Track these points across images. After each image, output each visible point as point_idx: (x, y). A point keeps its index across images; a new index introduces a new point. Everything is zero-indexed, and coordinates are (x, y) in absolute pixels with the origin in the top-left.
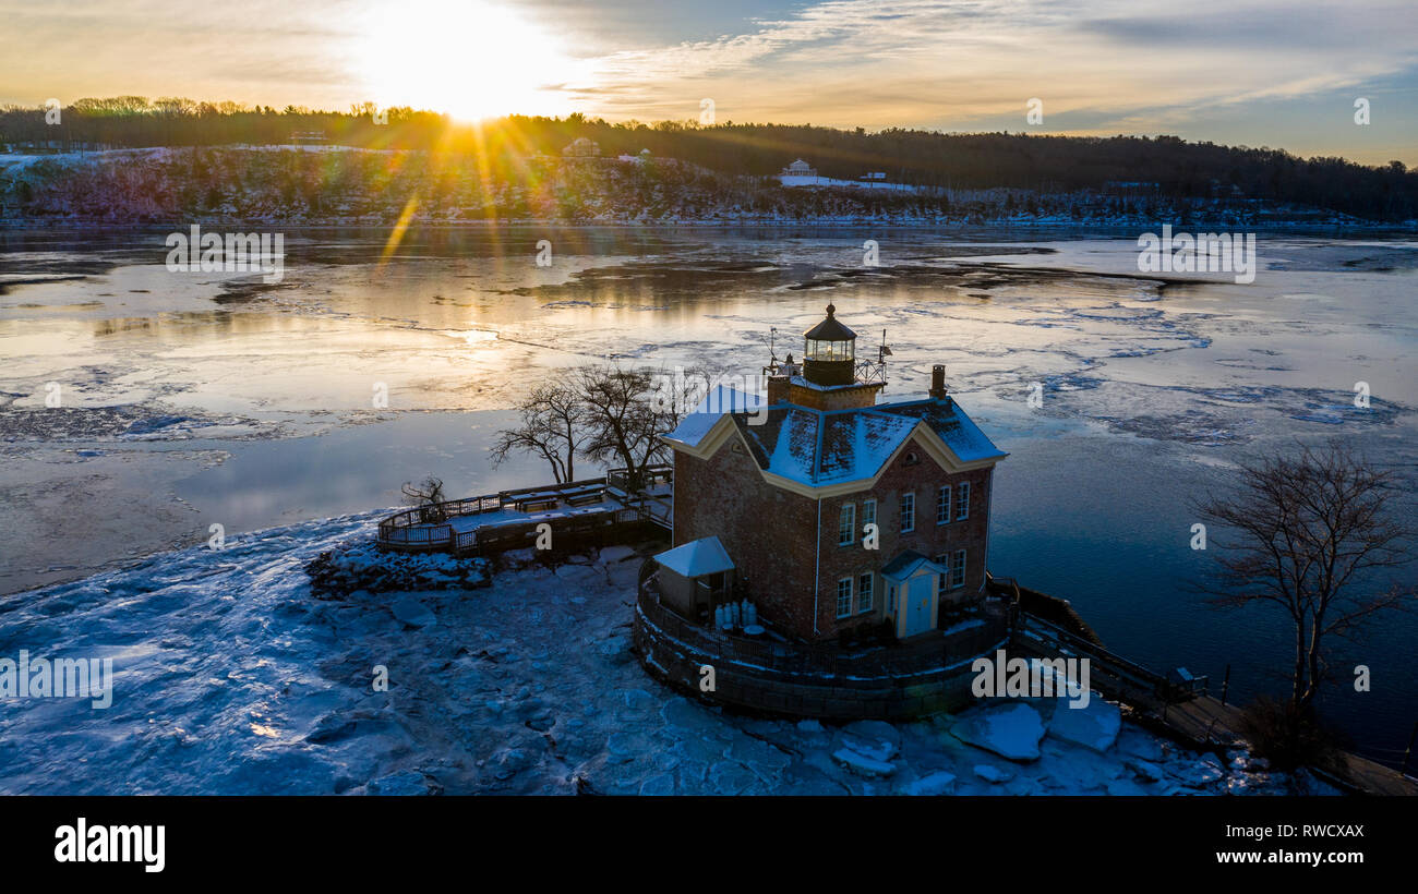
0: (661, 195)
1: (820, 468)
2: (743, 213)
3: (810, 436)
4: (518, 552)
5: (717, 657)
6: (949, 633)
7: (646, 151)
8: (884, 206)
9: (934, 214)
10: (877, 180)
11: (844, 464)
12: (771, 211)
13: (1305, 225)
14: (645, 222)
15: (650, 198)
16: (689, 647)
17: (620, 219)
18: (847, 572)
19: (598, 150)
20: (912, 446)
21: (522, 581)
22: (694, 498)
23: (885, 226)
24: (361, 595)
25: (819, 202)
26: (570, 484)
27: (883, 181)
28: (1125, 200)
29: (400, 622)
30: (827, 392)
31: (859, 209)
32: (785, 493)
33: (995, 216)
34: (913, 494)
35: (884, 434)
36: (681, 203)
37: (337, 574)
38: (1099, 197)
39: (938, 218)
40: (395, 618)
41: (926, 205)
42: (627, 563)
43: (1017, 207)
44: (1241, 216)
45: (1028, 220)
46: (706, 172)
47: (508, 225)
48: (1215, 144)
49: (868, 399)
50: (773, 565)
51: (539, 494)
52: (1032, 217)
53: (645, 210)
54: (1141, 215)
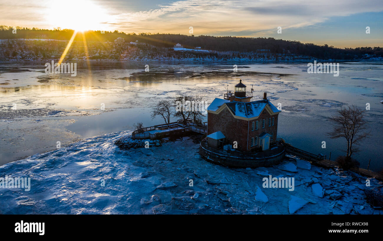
0: (142, 53)
1: (247, 115)
2: (164, 58)
3: (243, 108)
4: (165, 138)
5: (227, 156)
6: (272, 149)
7: (137, 41)
8: (201, 56)
9: (214, 58)
10: (199, 49)
11: (252, 113)
12: (172, 57)
13: (306, 60)
14: (138, 60)
15: (139, 54)
16: (219, 154)
17: (131, 59)
18: (253, 136)
19: (124, 41)
20: (265, 110)
21: (168, 145)
22: (214, 123)
23: (202, 61)
24: (132, 149)
25: (184, 54)
26: (169, 123)
27: (200, 49)
28: (262, 54)
29: (145, 154)
30: (242, 99)
31: (195, 57)
32: (239, 120)
33: (229, 58)
34: (264, 120)
35: (259, 107)
36: (147, 55)
37: (124, 145)
38: (255, 53)
39: (215, 59)
40: (143, 153)
41: (212, 55)
42: (189, 140)
43: (235, 56)
44: (290, 58)
45: (238, 59)
46: (154, 47)
47: (100, 61)
48: (283, 40)
49: (249, 100)
50: (236, 136)
51: (164, 126)
52: (239, 58)
53: (138, 57)
54: (266, 58)
